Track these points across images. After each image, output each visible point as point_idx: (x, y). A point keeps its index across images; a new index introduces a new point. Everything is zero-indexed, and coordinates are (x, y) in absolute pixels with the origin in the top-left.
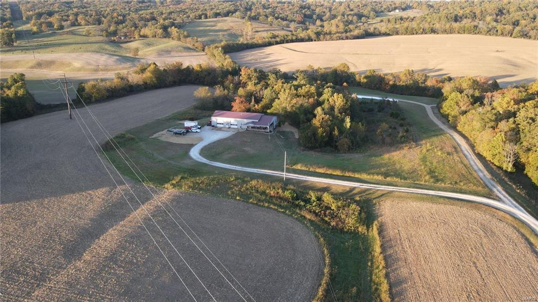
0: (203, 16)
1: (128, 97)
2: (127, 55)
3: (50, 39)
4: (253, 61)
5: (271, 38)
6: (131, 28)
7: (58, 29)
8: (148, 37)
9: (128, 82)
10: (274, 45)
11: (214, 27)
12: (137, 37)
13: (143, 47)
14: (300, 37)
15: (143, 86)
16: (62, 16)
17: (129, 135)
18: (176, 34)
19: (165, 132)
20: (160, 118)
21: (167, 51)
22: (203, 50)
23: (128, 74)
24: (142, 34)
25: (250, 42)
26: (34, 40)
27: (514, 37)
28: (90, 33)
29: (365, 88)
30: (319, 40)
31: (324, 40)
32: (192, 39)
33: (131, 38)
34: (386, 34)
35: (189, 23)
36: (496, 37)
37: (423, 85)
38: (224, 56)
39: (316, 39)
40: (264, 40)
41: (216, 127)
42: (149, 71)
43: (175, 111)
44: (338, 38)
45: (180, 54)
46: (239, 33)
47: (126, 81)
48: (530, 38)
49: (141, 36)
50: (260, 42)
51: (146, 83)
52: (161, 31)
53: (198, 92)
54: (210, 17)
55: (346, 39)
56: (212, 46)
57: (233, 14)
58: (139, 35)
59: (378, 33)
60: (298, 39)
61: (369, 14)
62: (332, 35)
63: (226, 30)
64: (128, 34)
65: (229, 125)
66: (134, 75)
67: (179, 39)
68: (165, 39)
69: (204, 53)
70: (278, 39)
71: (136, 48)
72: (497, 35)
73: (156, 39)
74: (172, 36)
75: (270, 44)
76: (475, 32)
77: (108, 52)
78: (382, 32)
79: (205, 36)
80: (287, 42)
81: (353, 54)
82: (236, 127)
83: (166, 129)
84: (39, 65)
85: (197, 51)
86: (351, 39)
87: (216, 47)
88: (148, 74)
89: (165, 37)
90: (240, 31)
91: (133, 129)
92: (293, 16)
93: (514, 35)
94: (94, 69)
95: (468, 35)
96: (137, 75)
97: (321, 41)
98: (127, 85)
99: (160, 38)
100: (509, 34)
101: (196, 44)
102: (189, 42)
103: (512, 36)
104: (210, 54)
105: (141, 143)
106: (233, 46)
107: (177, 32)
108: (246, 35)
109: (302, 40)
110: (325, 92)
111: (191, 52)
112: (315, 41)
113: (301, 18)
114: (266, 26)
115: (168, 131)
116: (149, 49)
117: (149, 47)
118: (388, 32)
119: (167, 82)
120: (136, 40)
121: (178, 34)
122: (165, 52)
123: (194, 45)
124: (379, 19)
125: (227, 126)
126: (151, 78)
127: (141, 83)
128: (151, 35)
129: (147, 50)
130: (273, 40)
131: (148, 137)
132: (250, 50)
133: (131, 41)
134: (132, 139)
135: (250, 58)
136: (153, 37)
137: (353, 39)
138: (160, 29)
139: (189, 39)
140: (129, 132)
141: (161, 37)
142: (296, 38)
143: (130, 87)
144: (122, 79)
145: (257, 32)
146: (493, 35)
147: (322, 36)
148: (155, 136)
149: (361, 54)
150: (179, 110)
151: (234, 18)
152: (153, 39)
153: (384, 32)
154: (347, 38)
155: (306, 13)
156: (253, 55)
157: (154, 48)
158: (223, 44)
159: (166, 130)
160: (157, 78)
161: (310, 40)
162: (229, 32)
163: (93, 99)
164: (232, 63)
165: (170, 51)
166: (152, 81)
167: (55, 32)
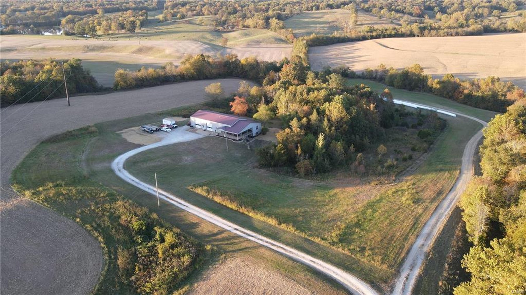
0: (314, 8)
3: (168, 27)
4: (334, 56)
5: (367, 32)
7: (180, 18)
8: (250, 28)
11: (319, 19)
12: (240, 27)
13: (239, 37)
14: (400, 32)
16: (191, 7)
17: (93, 128)
18: (275, 25)
19: (138, 128)
21: (258, 42)
24: (245, 24)
26: (156, 27)
28: (203, 22)
29: (436, 95)
30: (422, 35)
31: (429, 35)
32: (287, 30)
34: (513, 31)
35: (297, 14)
37: (503, 98)
41: (194, 128)
44: (446, 34)
49: (244, 27)
52: (263, 21)
53: (209, 88)
54: (322, 8)
55: (456, 36)
56: (301, 39)
57: (345, 6)
58: (243, 25)
59: (504, 29)
60: (398, 34)
61: (508, 7)
62: (439, 31)
63: (329, 23)
64: (235, 24)
65: (206, 127)
67: (275, 30)
68: (264, 30)
69: (290, 46)
70: (374, 34)
73: (256, 29)
74: (271, 27)
75: (364, 38)
77: (205, 41)
78: (508, 28)
79: (305, 28)
80: (384, 37)
81: (452, 53)
82: (211, 130)
84: (140, 50)
85: (287, 43)
86: (462, 35)
89: (265, 28)
92: (412, 8)
94: (178, 56)
97: (425, 36)
99: (261, 28)
101: (288, 36)
102: (283, 34)
107: (276, 23)
109: (403, 35)
110: (335, 99)
111: (281, 44)
112: (418, 36)
113: (419, 11)
114: (376, 18)
116: (244, 39)
117: (245, 37)
118: (516, 29)
120: (238, 30)
122: (255, 42)
123: (286, 37)
124: (518, 12)
125: (204, 128)
128: (253, 26)
130: (369, 34)
132: (343, 44)
135: (333, 53)
137: (465, 35)
141: (262, 27)
142: (396, 33)
145: (360, 25)
147: (426, 31)
149: (462, 54)
151: (345, 10)
152: (254, 29)
153: (511, 29)
154: (457, 34)
155: (431, 5)
156: (339, 49)
157: (248, 38)
161: (412, 35)
162: (331, 24)
163: (119, 87)
165: (261, 42)
167: (175, 21)
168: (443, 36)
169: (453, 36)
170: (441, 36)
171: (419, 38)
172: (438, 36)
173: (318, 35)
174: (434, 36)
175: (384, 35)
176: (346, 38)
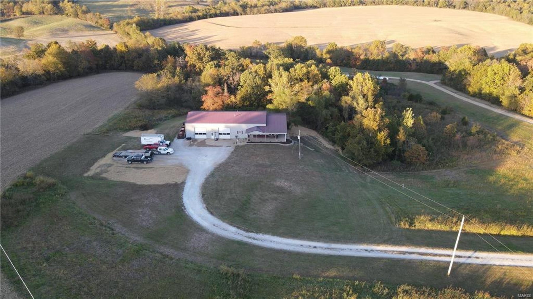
1: (21, 95)
2: (8, 36)
5: (192, 12)
6: (9, 3)
8: (34, 14)
9: (19, 71)
10: (196, 20)
12: (18, 14)
13: (29, 26)
14: (224, 11)
15: (43, 77)
17: (41, 178)
18: (71, 9)
19: (108, 159)
20: (90, 131)
21: (63, 30)
22: (111, 28)
23: (15, 59)
24: (24, 10)
25: (168, 17)
27: (440, 7)
30: (246, 14)
31: (252, 13)
32: (94, 14)
33: (10, 16)
36: (423, 7)
38: (144, 34)
39: (243, 13)
40: (184, 14)
41: (195, 140)
42: (49, 54)
43: (111, 116)
44: (267, 11)
45: (80, 33)
46: (148, 8)
47: (13, 72)
48: (454, 7)
49: (24, 13)
50: (180, 17)
51: (48, 73)
52: (50, 5)
53: (142, 83)
56: (122, 23)
58: (21, 11)
59: (305, 6)
60: (223, 14)
62: (259, 8)
63: (132, 6)
64: (5, 11)
65: (217, 134)
66: (26, 60)
67: (77, 16)
68: (56, 16)
69: (112, 32)
70: (200, 14)
71: (19, 27)
72: (423, 5)
73: (44, 16)
74: (66, 12)
75: (191, 19)
76: (403, 2)
78: (308, 5)
79: (109, 12)
80: (211, 16)
81: (292, 27)
82: (228, 137)
83: (108, 151)
85: (103, 30)
86: (280, 12)
87: (128, 24)
88: (48, 59)
89: (56, 14)
90: (149, 6)
91: (46, 160)
93: (440, 4)
95: (397, 6)
96: (32, 61)
97: (247, 14)
98: (17, 77)
99: (50, 14)
100: (434, 5)
101: (100, 22)
102: (90, 19)
103: (439, 6)
104: (121, 32)
105: (73, 196)
106: (148, 22)
107: (72, 7)
108: (158, 10)
109: (227, 14)
111: (95, 31)
112: (241, 14)
115: (115, 156)
116: (38, 28)
117: (38, 26)
118: (315, 5)
119: (80, 69)
120: (18, 18)
121: (74, 9)
122: (61, 31)
123: (97, 22)
125: (213, 137)
126: (55, 63)
127: (40, 72)
128: (38, 12)
129: (35, 29)
130: (194, 14)
131: (81, 175)
132: (169, 26)
133: (11, 20)
134: (51, 186)
135: (173, 36)
136: (40, 13)
138: (49, 4)
139: (89, 15)
140: (39, 169)
141: (52, 13)
142: (221, 12)
143: (22, 79)
144: (7, 67)
145: (170, 6)
146: (420, 5)
147: (248, 9)
148: (93, 170)
150: (115, 112)
152: (41, 16)
153: (311, 5)
154: (276, 11)
156: (175, 32)
157: (43, 27)
158: (135, 19)
159: (111, 155)
160: (64, 63)
161: (236, 14)
162: (136, 7)
164: (160, 40)
165: (68, 31)
166: (57, 68)
168: (265, 13)
169: (273, 13)
170: (262, 13)
171: (243, 16)
172: (260, 14)
173: (142, 18)
174: (256, 14)
175: (210, 15)
176: (172, 20)
